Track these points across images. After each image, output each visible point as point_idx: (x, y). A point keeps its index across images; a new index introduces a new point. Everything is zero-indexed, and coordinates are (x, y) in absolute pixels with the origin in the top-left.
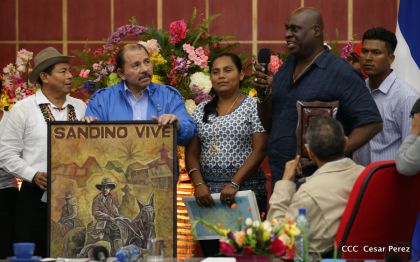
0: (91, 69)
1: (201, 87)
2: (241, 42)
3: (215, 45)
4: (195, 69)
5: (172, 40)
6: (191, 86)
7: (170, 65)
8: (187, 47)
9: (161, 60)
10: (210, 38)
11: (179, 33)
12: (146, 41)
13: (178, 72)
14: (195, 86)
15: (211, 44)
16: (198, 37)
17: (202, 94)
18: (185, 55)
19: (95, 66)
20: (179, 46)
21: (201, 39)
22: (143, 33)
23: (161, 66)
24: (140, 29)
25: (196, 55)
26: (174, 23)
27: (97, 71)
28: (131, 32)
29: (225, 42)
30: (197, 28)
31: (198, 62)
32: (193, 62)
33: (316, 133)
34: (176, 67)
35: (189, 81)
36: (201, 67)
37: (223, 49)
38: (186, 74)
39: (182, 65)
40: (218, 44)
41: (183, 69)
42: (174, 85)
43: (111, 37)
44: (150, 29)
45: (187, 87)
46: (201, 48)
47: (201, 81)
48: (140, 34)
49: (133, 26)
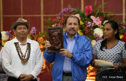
1: (98, 35)
4: (96, 27)
5: (86, 14)
6: (94, 34)
7: (85, 25)
8: (92, 17)
9: (82, 23)
10: (102, 13)
11: (89, 11)
13: (89, 28)
14: (96, 34)
15: (103, 16)
17: (99, 37)
18: (92, 21)
19: (53, 26)
20: (89, 17)
22: (74, 11)
23: (81, 26)
24: (72, 10)
25: (96, 21)
26: (87, 7)
28: (68, 11)
29: (109, 15)
30: (97, 9)
31: (97, 24)
32: (95, 24)
34: (88, 26)
35: (94, 32)
36: (99, 26)
37: (108, 18)
38: (92, 29)
39: (90, 25)
40: (106, 16)
41: (90, 27)
42: (87, 34)
43: (60, 13)
44: (76, 9)
45: (92, 35)
46: (98, 17)
47: (99, 32)
48: (72, 12)
49: (69, 8)
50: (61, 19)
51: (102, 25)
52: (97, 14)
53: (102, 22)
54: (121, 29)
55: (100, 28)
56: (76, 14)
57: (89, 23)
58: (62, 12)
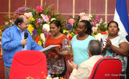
0: (9, 22)
1: (46, 29)
2: (62, 14)
3: (52, 15)
4: (45, 23)
5: (37, 13)
6: (43, 28)
8: (42, 15)
9: (33, 19)
10: (51, 12)
11: (39, 10)
12: (28, 13)
13: (39, 24)
14: (44, 29)
17: (46, 31)
19: (10, 21)
20: (40, 14)
24: (26, 8)
25: (45, 18)
26: (38, 7)
27: (11, 23)
28: (23, 10)
29: (56, 14)
31: (46, 20)
32: (44, 20)
33: (92, 45)
34: (38, 22)
35: (43, 27)
36: (47, 22)
37: (55, 16)
38: (41, 24)
39: (40, 21)
40: (54, 14)
41: (40, 22)
42: (37, 28)
43: (16, 11)
44: (30, 8)
45: (41, 29)
46: (47, 15)
47: (47, 27)
48: (26, 10)
49: (24, 8)
50: (16, 16)
51: (49, 21)
52: (47, 13)
53: (50, 19)
54: (65, 25)
55: (48, 24)
56: (30, 12)
57: (39, 19)
58: (18, 10)
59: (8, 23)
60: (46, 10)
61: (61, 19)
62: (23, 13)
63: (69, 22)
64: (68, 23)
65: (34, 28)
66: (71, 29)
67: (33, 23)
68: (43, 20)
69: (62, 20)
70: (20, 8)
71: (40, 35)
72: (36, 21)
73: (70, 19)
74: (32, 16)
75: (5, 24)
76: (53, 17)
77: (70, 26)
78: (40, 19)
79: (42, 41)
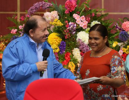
0: (18, 29)
1: (83, 40)
2: (110, 13)
4: (80, 29)
6: (77, 39)
7: (65, 26)
8: (75, 16)
9: (60, 24)
10: (90, 10)
11: (70, 7)
12: (50, 12)
13: (70, 31)
14: (79, 40)
15: (91, 14)
16: (83, 9)
17: (83, 45)
18: (74, 21)
19: (20, 27)
20: (71, 14)
21: (85, 11)
22: (50, 7)
23: (59, 27)
24: (48, 4)
25: (80, 20)
26: (68, 1)
28: (42, 6)
29: (100, 13)
30: (82, 4)
31: (82, 25)
32: (79, 25)
34: (68, 28)
35: (77, 36)
36: (84, 28)
37: (99, 17)
38: (74, 32)
39: (71, 26)
40: (96, 14)
41: (72, 29)
43: (30, 9)
44: (54, 4)
45: (74, 40)
46: (83, 16)
47: (83, 37)
48: (48, 7)
49: (44, 3)
51: (88, 26)
52: (83, 11)
53: (90, 23)
56: (53, 10)
57: (70, 23)
58: (33, 7)
59: (16, 30)
60: (83, 7)
61: (108, 21)
62: (42, 13)
63: (123, 27)
64: (120, 29)
65: (62, 40)
66: (125, 40)
67: (59, 31)
68: (77, 24)
69: (110, 25)
70: (36, 4)
71: (72, 52)
72: (64, 26)
73: (125, 23)
74: (58, 17)
75: (12, 32)
76: (95, 20)
77: (125, 34)
78: (73, 23)
79: (75, 61)
